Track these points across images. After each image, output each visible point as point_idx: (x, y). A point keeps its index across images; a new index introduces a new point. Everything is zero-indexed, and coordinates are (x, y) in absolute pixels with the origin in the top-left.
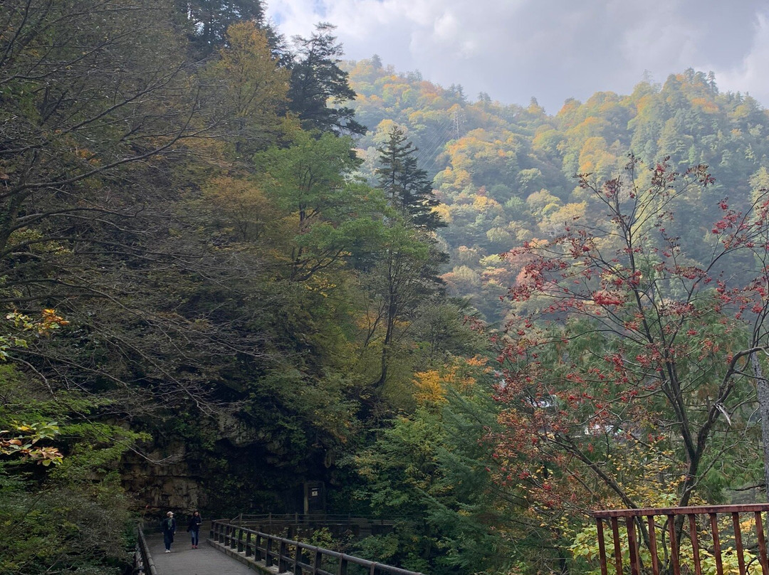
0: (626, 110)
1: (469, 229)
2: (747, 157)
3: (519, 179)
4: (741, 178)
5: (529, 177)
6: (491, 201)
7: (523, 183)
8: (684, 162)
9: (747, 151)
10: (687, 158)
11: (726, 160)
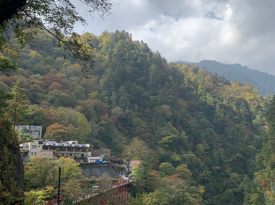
0: (98, 41)
1: (25, 62)
2: (147, 60)
3: (53, 51)
4: (144, 68)
5: (58, 51)
6: (38, 54)
7: (54, 53)
8: (124, 57)
9: (147, 58)
10: (125, 56)
11: (140, 60)
